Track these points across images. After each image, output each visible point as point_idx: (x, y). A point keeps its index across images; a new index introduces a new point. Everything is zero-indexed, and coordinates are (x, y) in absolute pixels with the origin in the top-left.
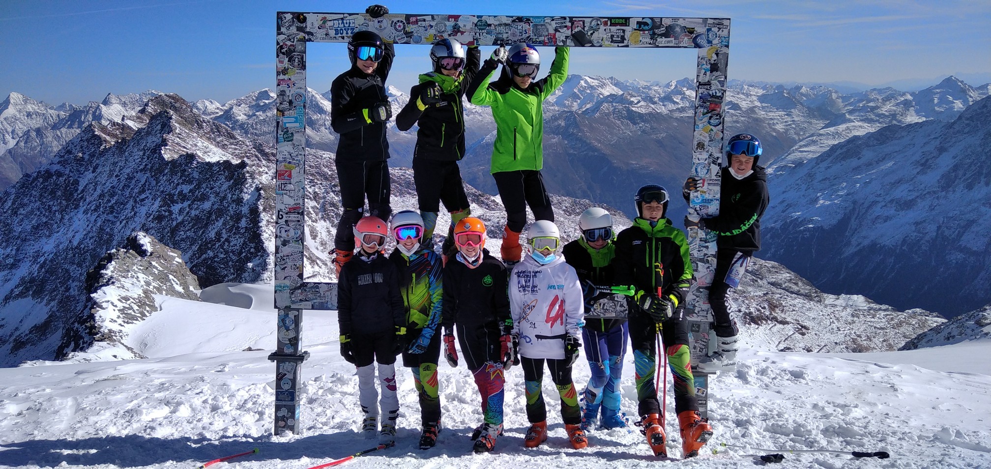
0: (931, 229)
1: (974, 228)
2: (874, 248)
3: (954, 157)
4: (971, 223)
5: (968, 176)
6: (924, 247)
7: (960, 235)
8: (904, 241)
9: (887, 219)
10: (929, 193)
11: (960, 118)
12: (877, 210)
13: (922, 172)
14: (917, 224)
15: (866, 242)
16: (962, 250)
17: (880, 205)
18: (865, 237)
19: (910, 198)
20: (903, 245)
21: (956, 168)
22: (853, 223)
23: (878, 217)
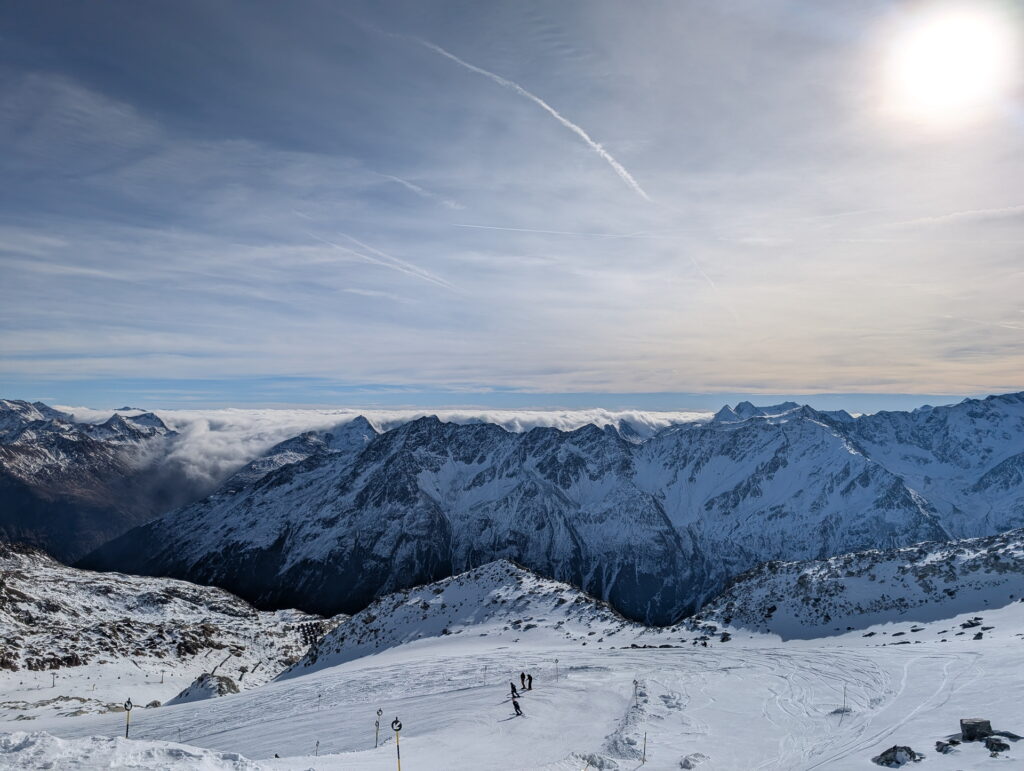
0: (351, 542)
1: (383, 539)
2: (306, 563)
3: (365, 481)
4: (380, 534)
5: (376, 495)
6: (346, 559)
7: (373, 545)
8: (330, 555)
9: (316, 536)
10: (347, 511)
11: (368, 449)
12: (307, 529)
13: (342, 494)
14: (340, 538)
15: (299, 559)
16: (375, 557)
17: (309, 524)
18: (298, 554)
19: (333, 516)
20: (329, 559)
21: (366, 489)
22: (288, 543)
23: (308, 535)
